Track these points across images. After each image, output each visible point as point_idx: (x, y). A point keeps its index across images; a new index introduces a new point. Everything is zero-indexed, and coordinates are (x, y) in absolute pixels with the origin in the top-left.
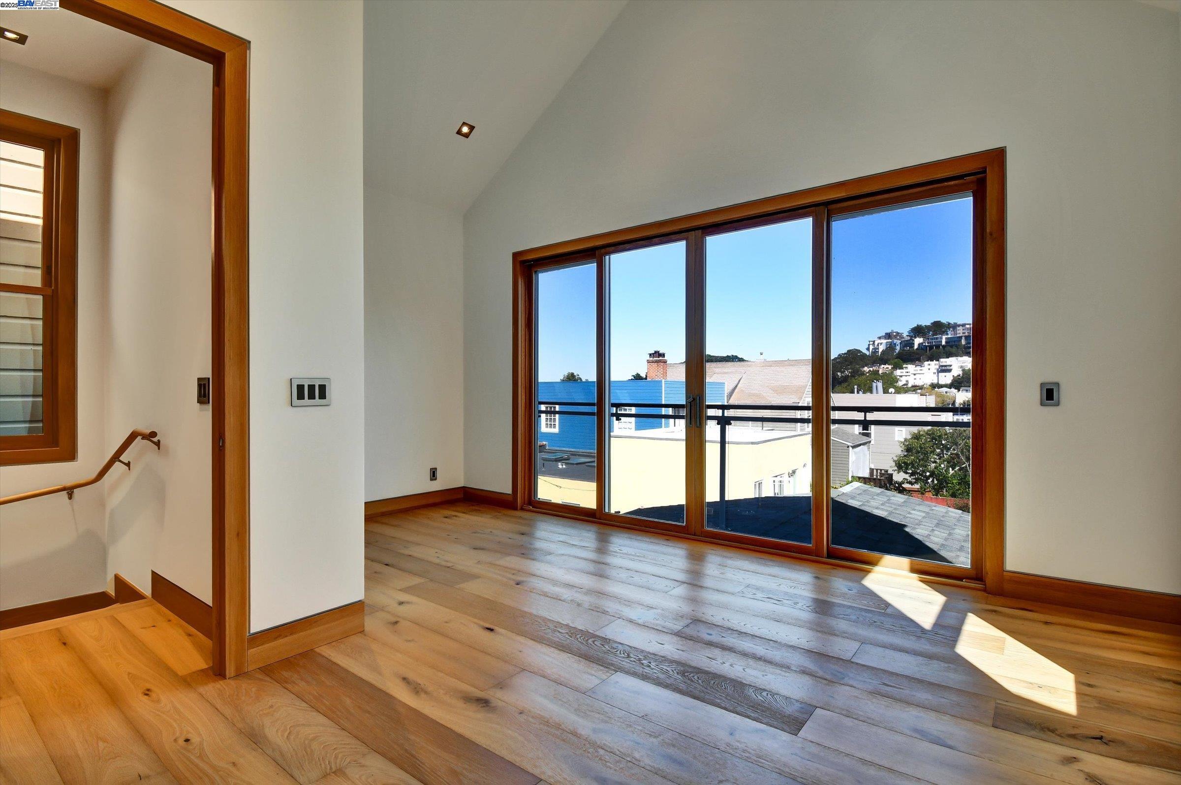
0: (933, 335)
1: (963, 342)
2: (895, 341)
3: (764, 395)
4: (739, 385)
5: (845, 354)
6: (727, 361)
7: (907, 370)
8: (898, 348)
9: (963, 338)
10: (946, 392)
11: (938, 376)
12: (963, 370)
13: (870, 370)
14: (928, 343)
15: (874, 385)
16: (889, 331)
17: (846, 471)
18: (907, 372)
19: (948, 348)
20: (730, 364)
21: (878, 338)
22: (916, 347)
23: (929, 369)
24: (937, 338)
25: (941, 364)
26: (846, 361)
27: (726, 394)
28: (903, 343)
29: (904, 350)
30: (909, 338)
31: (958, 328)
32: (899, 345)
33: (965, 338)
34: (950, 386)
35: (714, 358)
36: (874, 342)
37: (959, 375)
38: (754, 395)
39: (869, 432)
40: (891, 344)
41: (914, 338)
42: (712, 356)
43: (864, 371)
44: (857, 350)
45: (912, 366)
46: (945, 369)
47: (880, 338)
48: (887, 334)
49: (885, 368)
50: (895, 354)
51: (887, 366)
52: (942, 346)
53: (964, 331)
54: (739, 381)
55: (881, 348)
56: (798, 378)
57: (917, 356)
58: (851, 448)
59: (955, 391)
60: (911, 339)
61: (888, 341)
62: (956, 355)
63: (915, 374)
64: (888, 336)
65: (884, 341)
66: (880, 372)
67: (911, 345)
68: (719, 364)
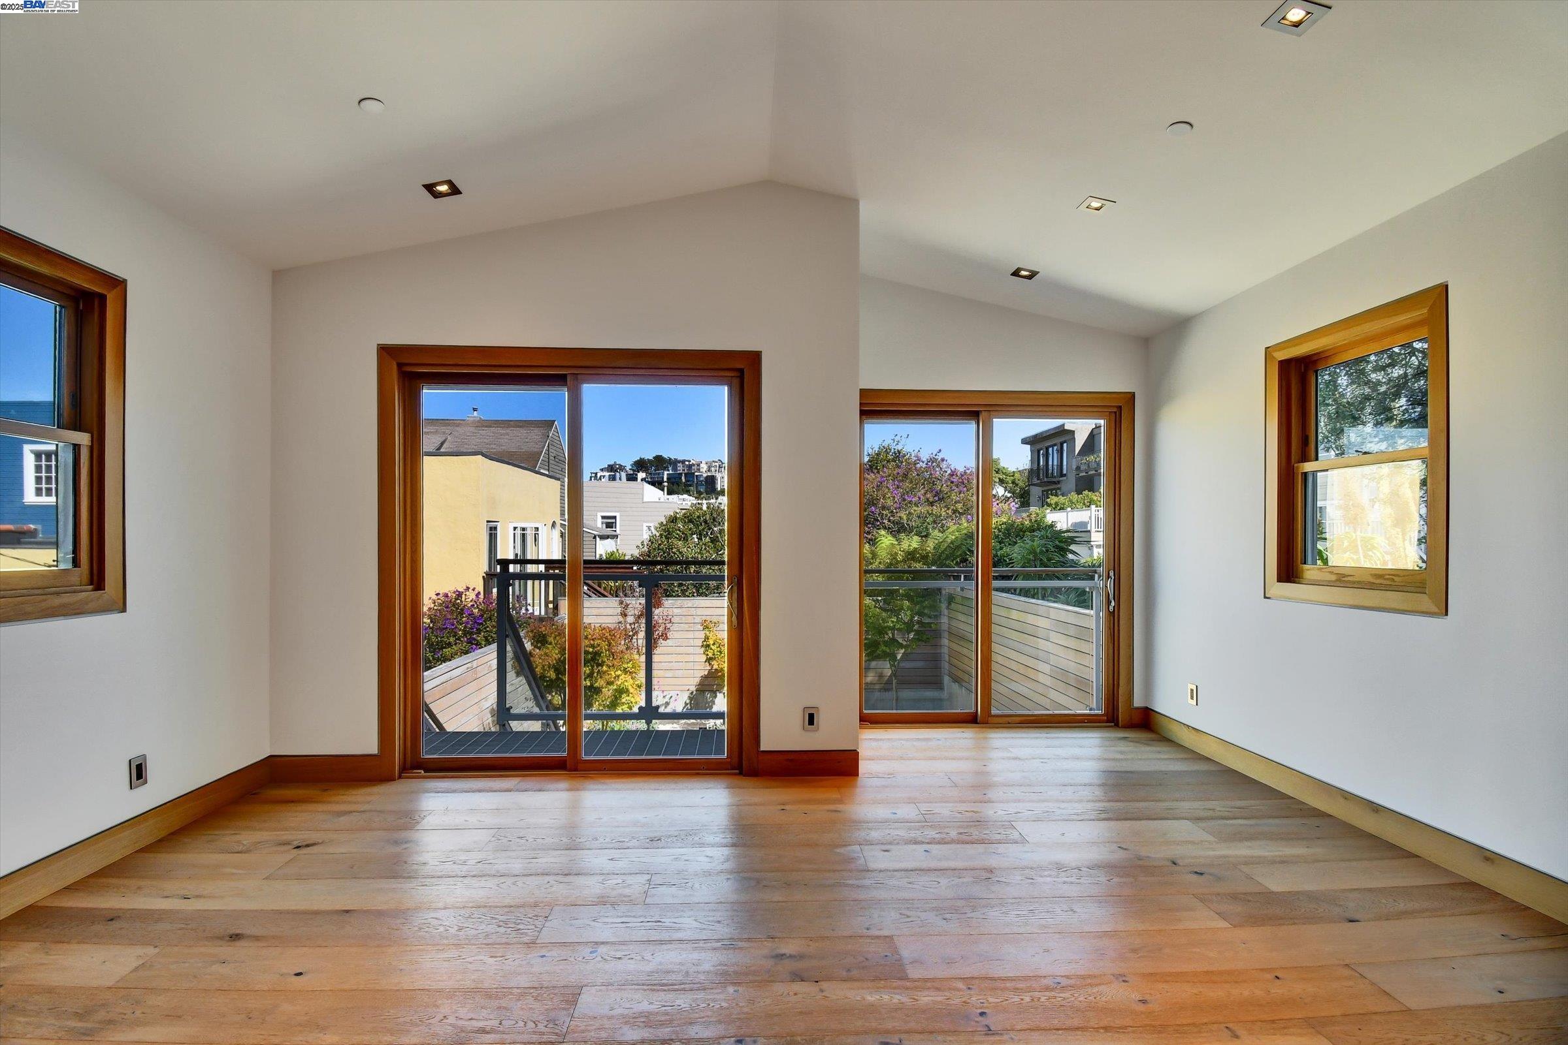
0: (656, 469)
1: (684, 479)
9: (683, 474)
16: (612, 463)
30: (632, 472)
31: (679, 465)
33: (685, 476)
47: (602, 470)
53: (683, 468)
56: (530, 442)
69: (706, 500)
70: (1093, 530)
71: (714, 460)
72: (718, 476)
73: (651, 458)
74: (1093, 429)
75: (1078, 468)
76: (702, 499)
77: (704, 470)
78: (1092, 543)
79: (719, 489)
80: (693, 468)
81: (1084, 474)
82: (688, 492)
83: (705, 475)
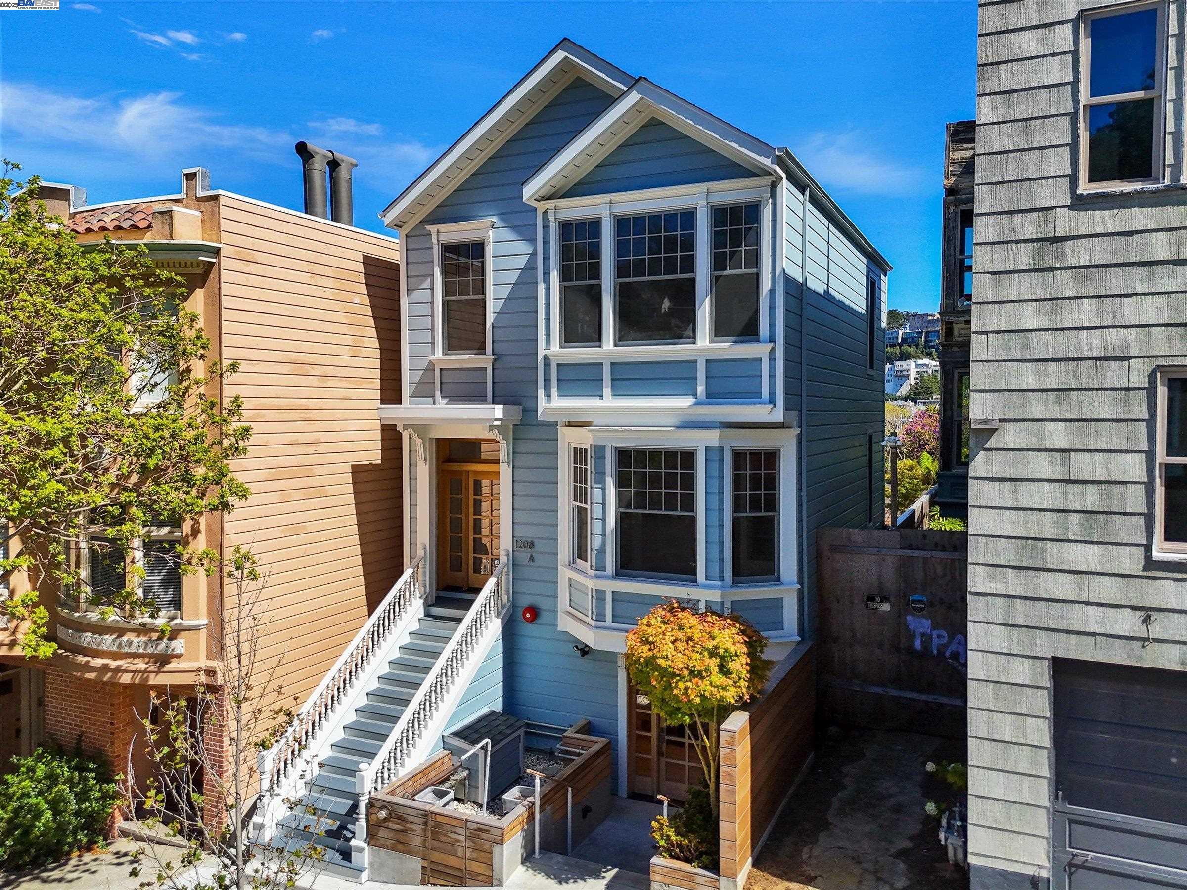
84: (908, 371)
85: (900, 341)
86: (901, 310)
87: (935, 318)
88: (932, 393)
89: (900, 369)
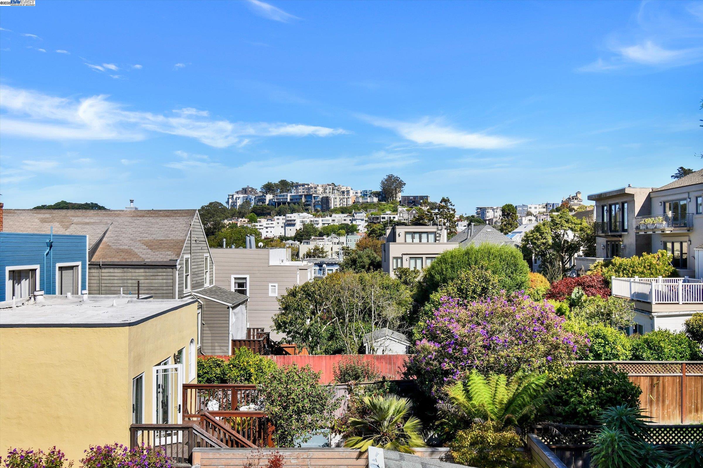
0: (281, 192)
1: (303, 200)
2: (251, 196)
3: (136, 250)
4: (105, 239)
5: (207, 206)
6: (86, 209)
7: (260, 224)
8: (253, 203)
9: (303, 196)
10: (292, 244)
11: (285, 229)
12: (304, 225)
13: (230, 223)
14: (277, 199)
15: (248, 238)
16: (245, 186)
17: (227, 335)
18: (261, 226)
19: (292, 205)
20: (91, 212)
21: (236, 192)
22: (267, 202)
23: (278, 223)
24: (284, 196)
25: (287, 219)
26: (208, 213)
27: (87, 251)
28: (257, 199)
29: (257, 205)
30: (261, 194)
31: (299, 188)
32: (254, 200)
33: (305, 197)
34: (294, 239)
35: (70, 206)
36: (233, 196)
37: (300, 229)
38: (123, 251)
39: (245, 289)
40: (247, 199)
41: (265, 195)
42: (68, 203)
43: (225, 224)
44: (218, 203)
45: (264, 219)
46: (290, 224)
47: (237, 193)
48: (243, 189)
49: (242, 221)
50: (250, 208)
51: (244, 219)
52: (288, 203)
53: (304, 191)
54: (105, 234)
55: (239, 203)
56: (176, 231)
57: (268, 211)
58: (231, 309)
59: (297, 243)
60: (263, 195)
61: (244, 195)
62: (298, 211)
63: (267, 228)
64: (245, 191)
65: (241, 196)
66: (239, 225)
67: (263, 201)
68: (79, 212)
69: (321, 217)
70: (654, 302)
71: (328, 183)
72: (332, 196)
73: (277, 182)
74: (650, 193)
75: (638, 228)
76: (319, 216)
77: (320, 192)
78: (653, 314)
79: (332, 208)
80: (311, 190)
81: (643, 233)
82: (307, 210)
83: (321, 196)
84: (295, 220)
85: (289, 200)
86: (289, 180)
87: (309, 186)
88: (310, 235)
89: (289, 219)
